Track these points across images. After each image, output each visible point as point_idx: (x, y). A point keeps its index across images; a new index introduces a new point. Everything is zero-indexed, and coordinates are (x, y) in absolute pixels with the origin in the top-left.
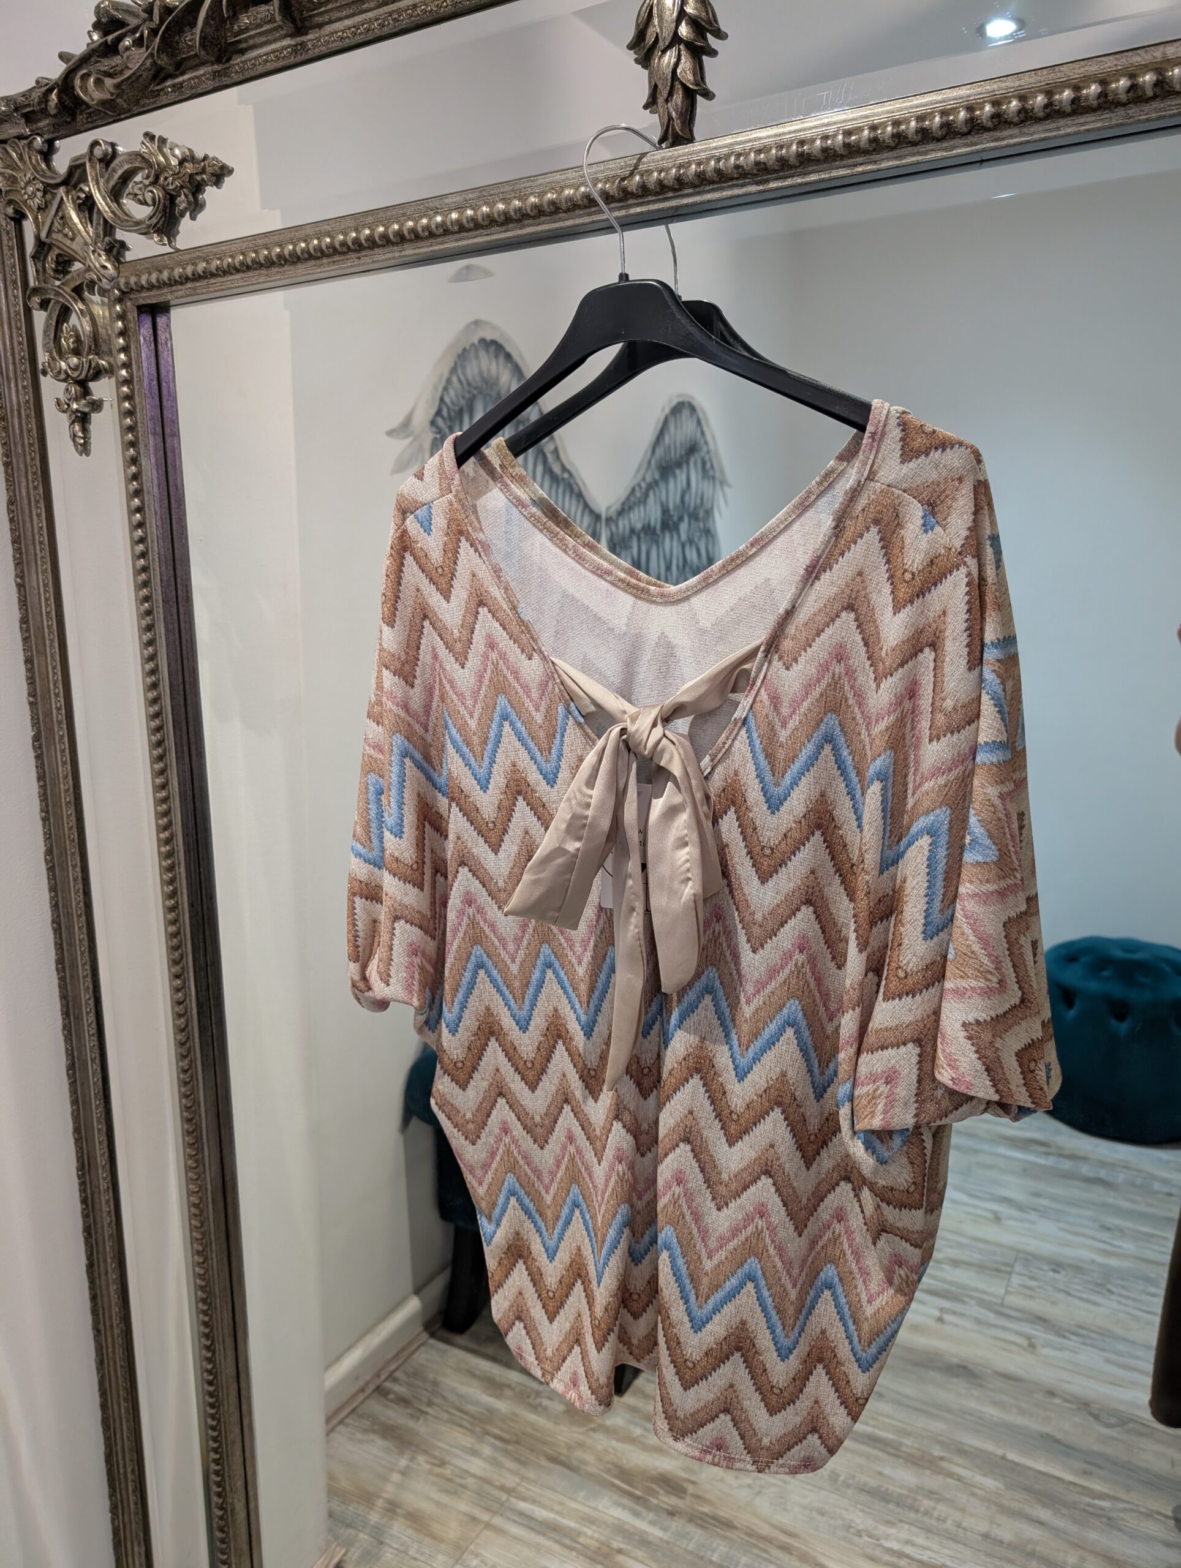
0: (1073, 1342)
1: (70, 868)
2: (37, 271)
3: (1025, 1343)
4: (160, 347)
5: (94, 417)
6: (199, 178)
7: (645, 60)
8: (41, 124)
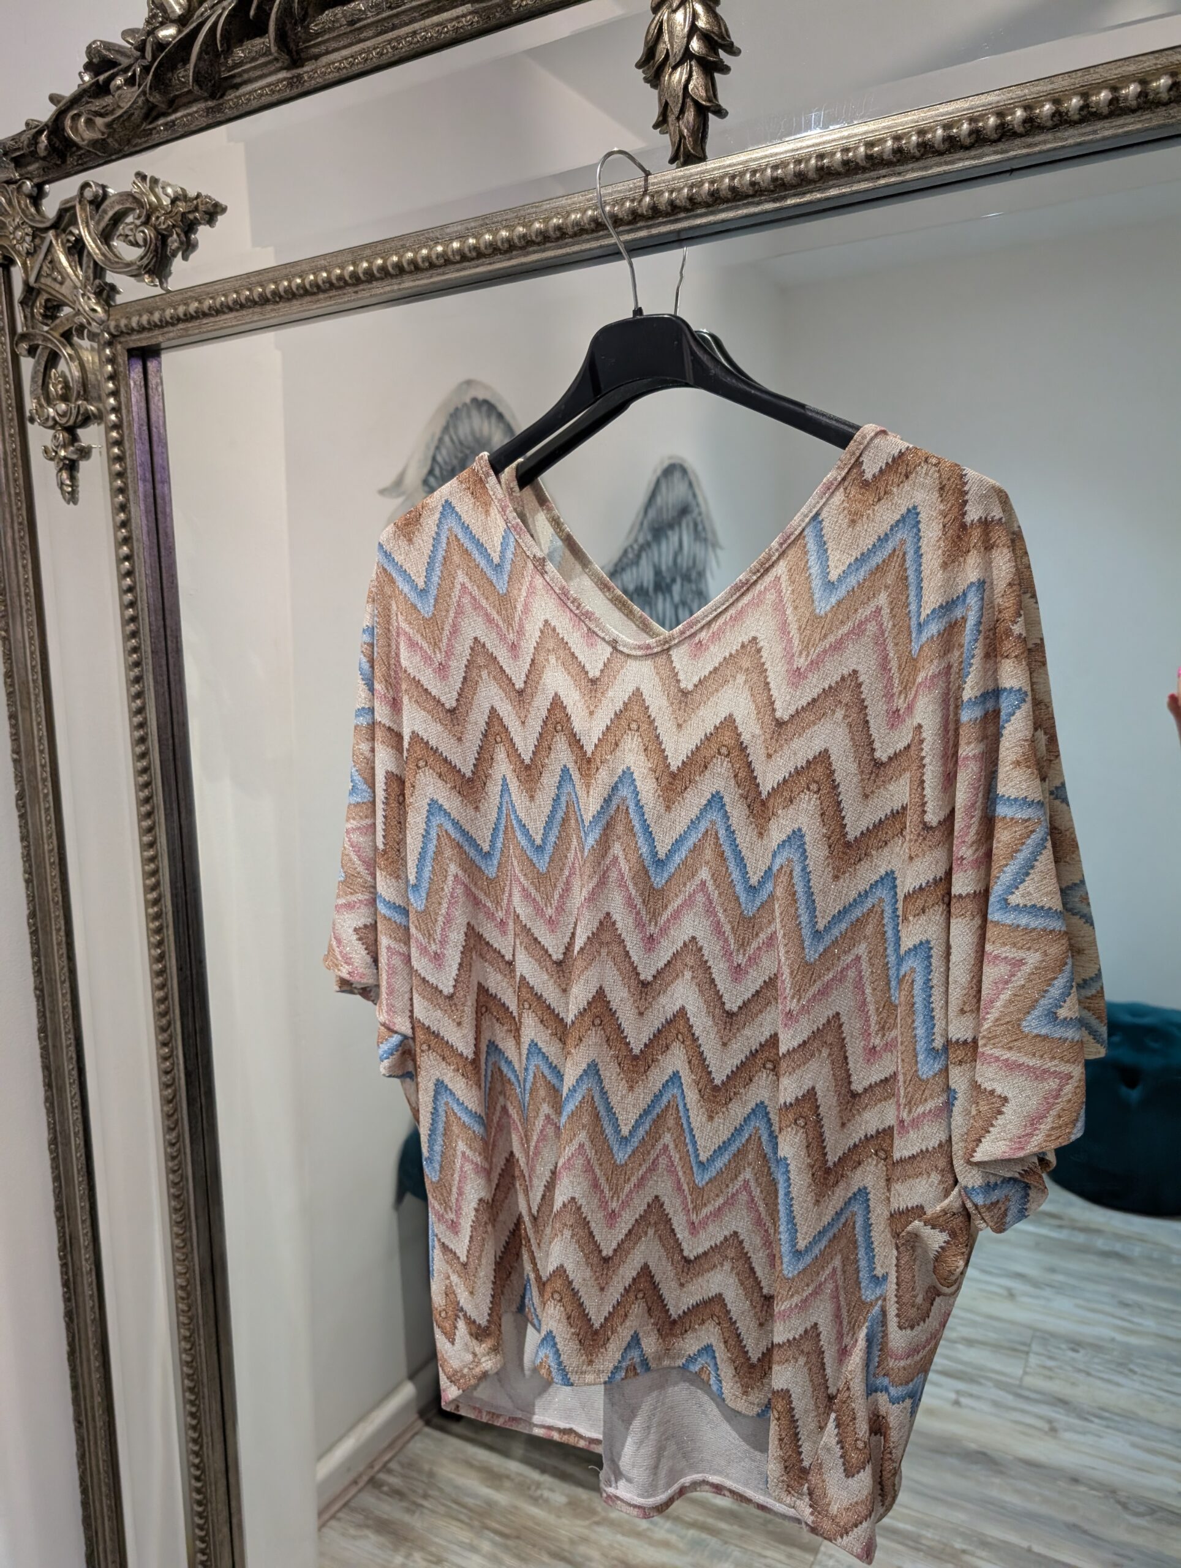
0: (1096, 1426)
1: (54, 933)
2: (25, 317)
3: (1046, 1427)
4: (150, 392)
5: (83, 465)
6: (191, 216)
7: (655, 79)
8: (31, 168)
